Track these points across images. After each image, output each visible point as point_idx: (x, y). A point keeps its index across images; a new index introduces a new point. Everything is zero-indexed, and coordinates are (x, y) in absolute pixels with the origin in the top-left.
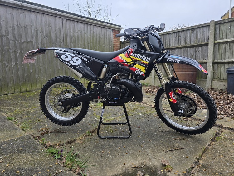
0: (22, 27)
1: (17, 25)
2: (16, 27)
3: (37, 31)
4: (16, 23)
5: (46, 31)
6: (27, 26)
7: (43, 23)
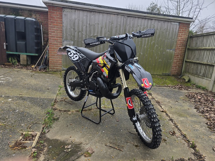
0: (92, 25)
1: (89, 24)
2: (88, 25)
3: (102, 28)
4: (88, 23)
5: (109, 27)
6: (96, 24)
7: (108, 22)
